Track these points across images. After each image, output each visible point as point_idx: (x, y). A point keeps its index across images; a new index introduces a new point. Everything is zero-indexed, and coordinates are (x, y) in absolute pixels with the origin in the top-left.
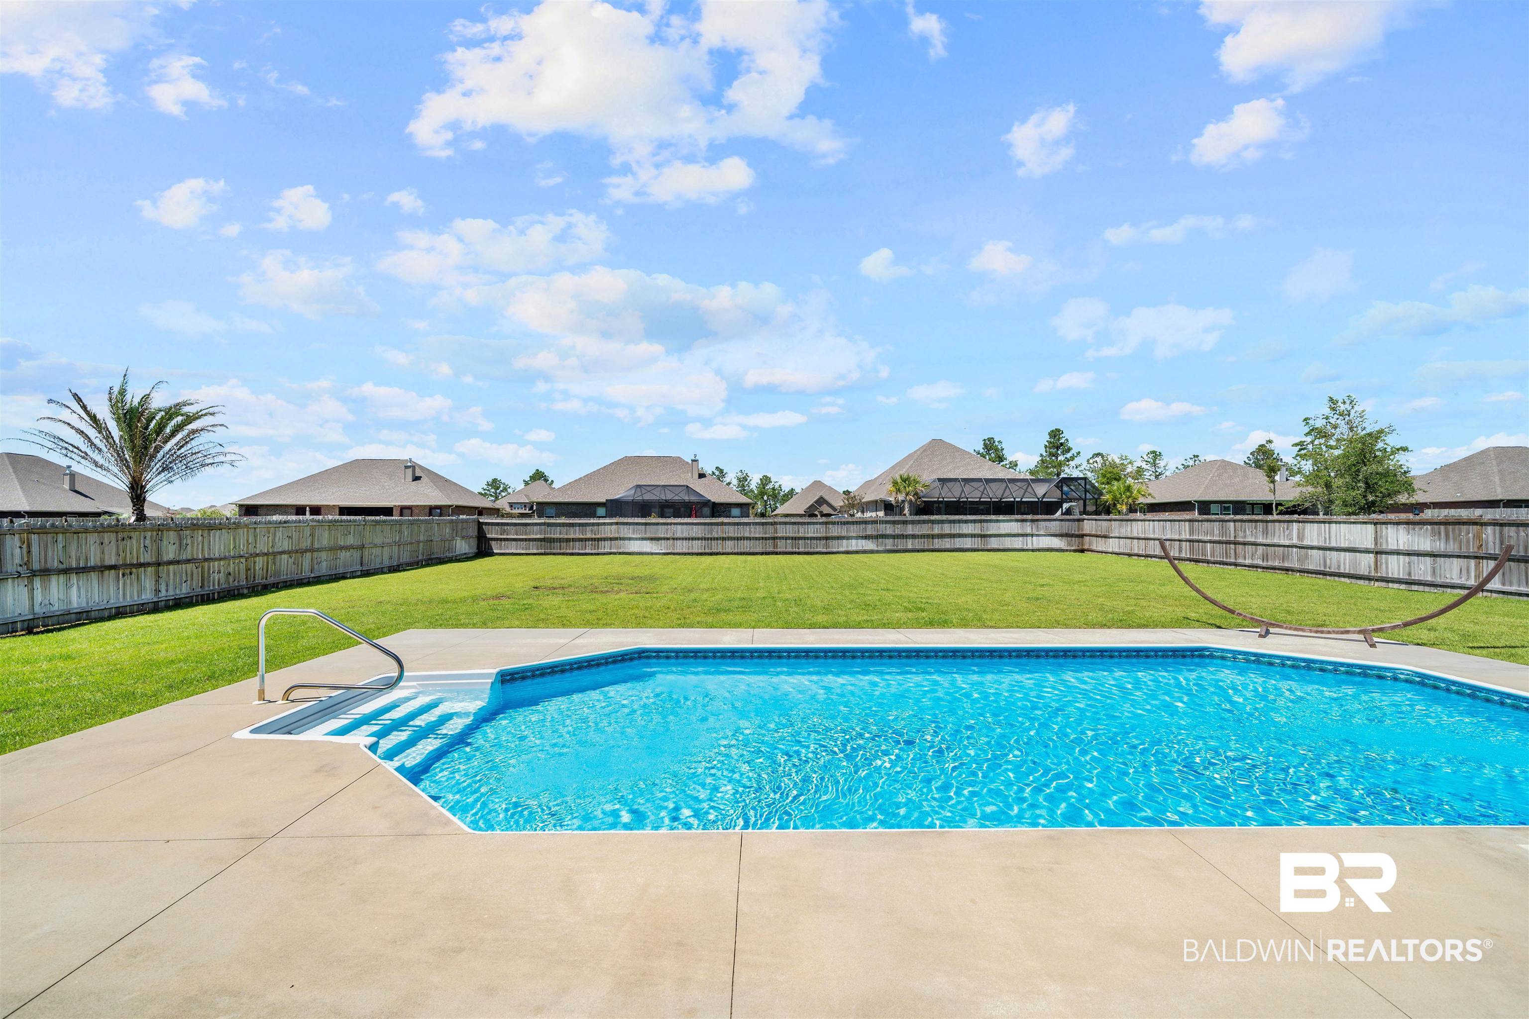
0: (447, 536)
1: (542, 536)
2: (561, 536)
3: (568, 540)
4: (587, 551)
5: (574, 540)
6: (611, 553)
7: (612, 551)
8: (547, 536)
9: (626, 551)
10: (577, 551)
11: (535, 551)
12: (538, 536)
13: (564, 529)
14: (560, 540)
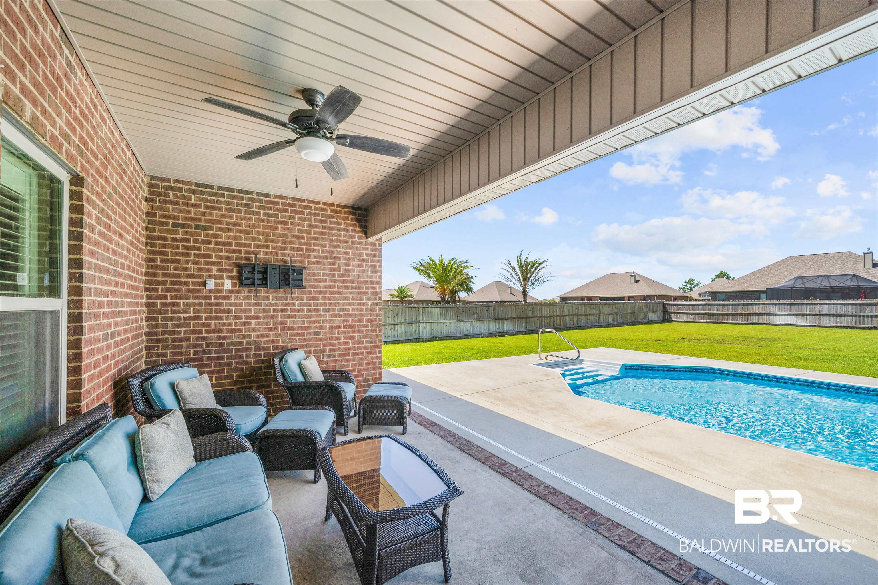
0: (644, 311)
1: (705, 312)
2: (718, 312)
3: (723, 315)
4: (738, 322)
5: (728, 314)
6: (758, 324)
7: (760, 322)
8: (707, 312)
9: (772, 323)
10: (731, 322)
11: (700, 321)
12: (702, 312)
13: (720, 308)
14: (717, 315)
